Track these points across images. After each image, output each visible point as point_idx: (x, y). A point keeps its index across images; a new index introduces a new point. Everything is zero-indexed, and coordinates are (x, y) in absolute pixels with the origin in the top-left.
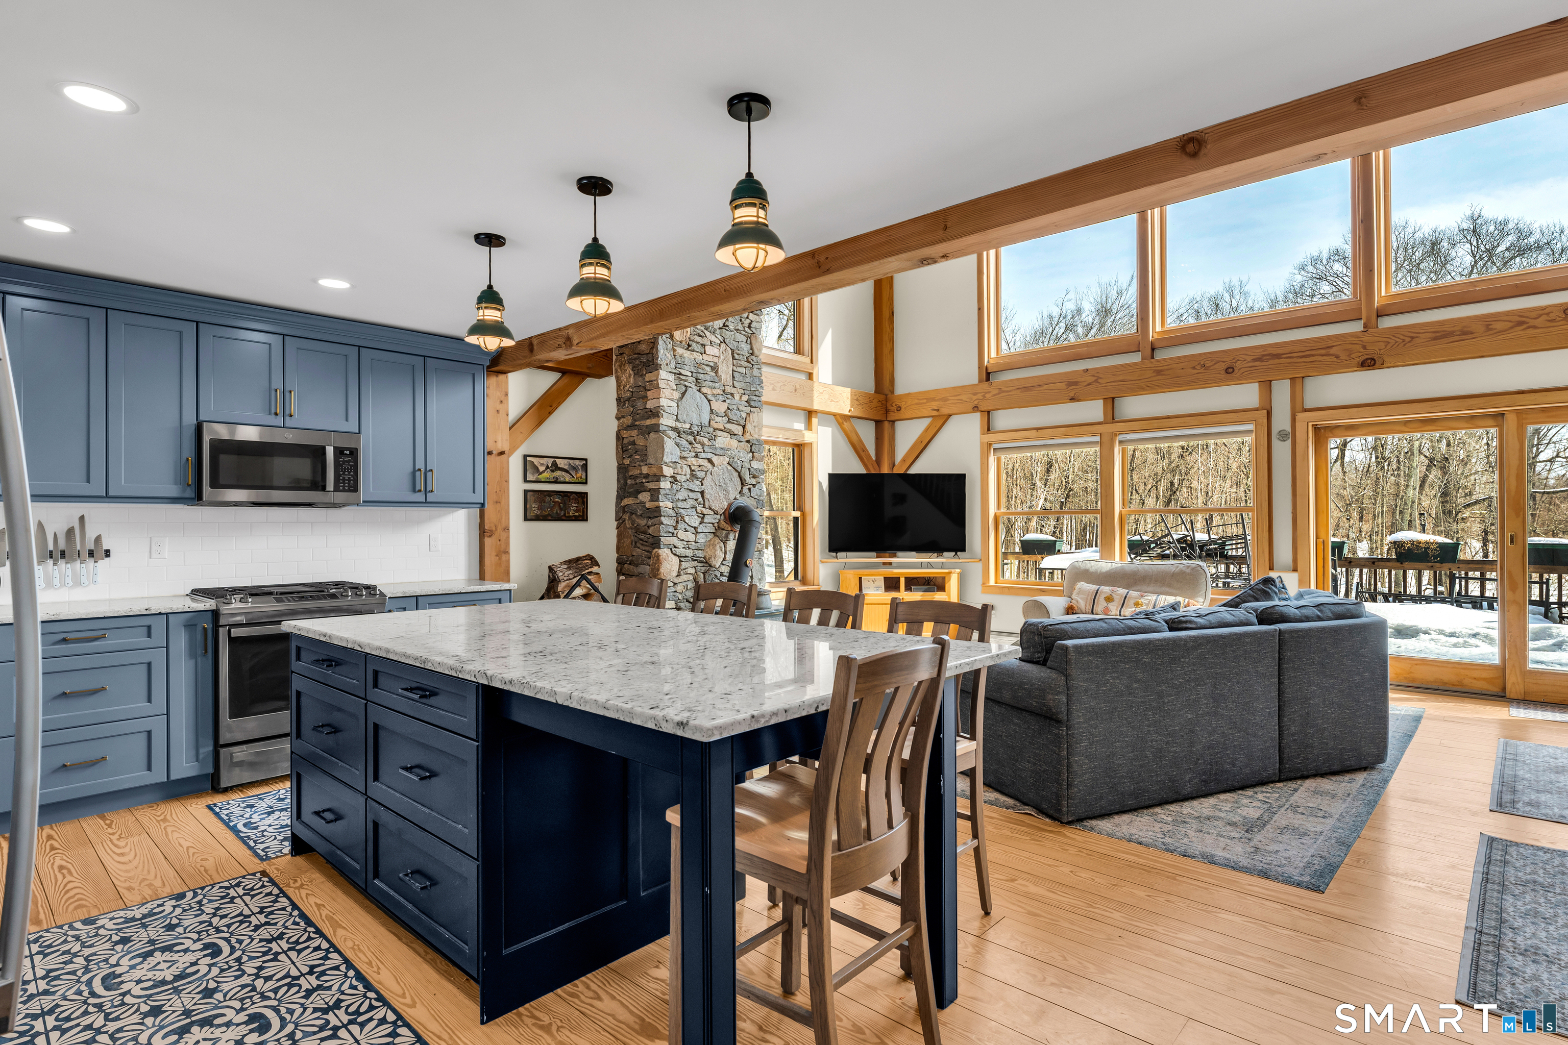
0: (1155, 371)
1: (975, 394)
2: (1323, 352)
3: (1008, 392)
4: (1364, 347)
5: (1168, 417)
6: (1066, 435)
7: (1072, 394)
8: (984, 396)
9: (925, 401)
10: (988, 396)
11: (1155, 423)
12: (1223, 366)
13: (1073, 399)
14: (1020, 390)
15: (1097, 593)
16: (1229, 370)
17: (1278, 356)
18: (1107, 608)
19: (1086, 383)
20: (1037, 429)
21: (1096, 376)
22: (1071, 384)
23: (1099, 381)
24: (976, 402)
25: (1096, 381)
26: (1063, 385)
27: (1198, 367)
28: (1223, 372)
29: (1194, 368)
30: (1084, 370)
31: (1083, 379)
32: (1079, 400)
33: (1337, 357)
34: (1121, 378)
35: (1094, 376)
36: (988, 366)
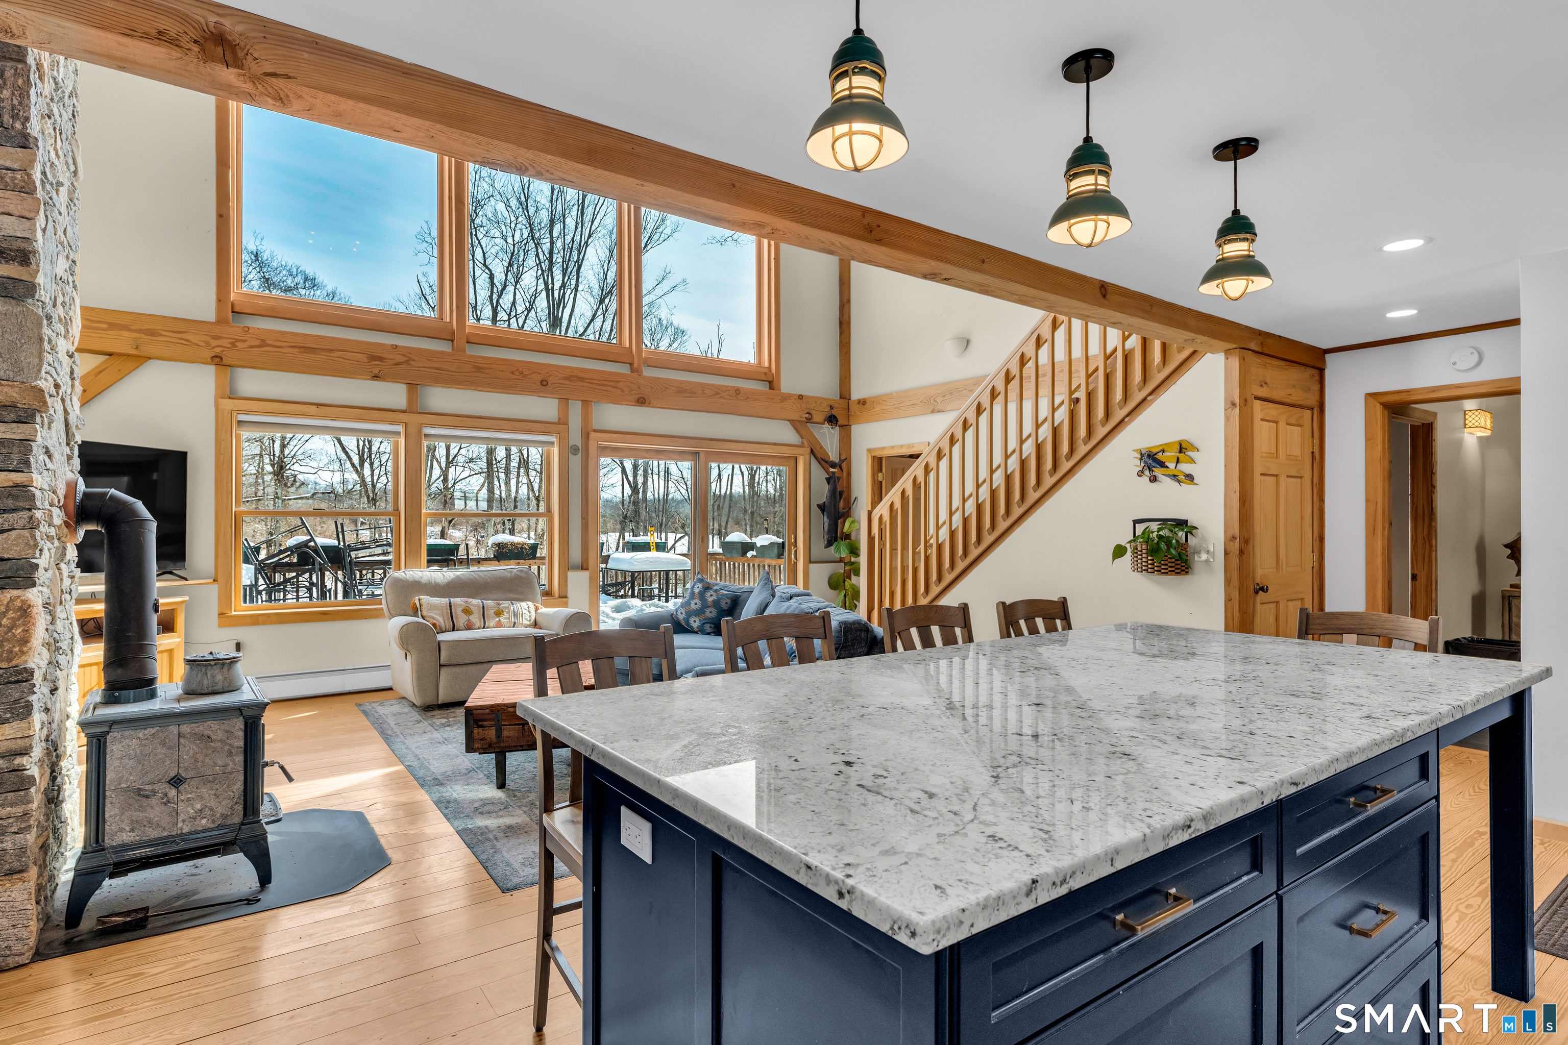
0: (474, 367)
1: (216, 338)
2: (613, 384)
3: (277, 347)
4: (639, 388)
5: (481, 417)
6: (361, 419)
7: (376, 371)
8: (233, 345)
9: (105, 326)
10: (240, 345)
11: (469, 422)
12: (539, 378)
13: (376, 377)
14: (297, 350)
15: (450, 606)
16: (544, 383)
17: (582, 379)
18: (469, 620)
19: (394, 362)
20: (318, 405)
21: (409, 357)
22: (373, 358)
23: (412, 362)
24: (218, 350)
25: (407, 362)
26: (364, 358)
27: (517, 373)
28: (539, 383)
29: (513, 373)
30: (392, 345)
31: (390, 356)
32: (384, 380)
33: (623, 391)
34: (437, 365)
35: (404, 355)
36: (235, 302)
